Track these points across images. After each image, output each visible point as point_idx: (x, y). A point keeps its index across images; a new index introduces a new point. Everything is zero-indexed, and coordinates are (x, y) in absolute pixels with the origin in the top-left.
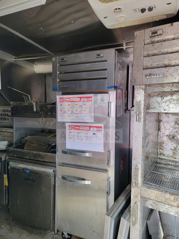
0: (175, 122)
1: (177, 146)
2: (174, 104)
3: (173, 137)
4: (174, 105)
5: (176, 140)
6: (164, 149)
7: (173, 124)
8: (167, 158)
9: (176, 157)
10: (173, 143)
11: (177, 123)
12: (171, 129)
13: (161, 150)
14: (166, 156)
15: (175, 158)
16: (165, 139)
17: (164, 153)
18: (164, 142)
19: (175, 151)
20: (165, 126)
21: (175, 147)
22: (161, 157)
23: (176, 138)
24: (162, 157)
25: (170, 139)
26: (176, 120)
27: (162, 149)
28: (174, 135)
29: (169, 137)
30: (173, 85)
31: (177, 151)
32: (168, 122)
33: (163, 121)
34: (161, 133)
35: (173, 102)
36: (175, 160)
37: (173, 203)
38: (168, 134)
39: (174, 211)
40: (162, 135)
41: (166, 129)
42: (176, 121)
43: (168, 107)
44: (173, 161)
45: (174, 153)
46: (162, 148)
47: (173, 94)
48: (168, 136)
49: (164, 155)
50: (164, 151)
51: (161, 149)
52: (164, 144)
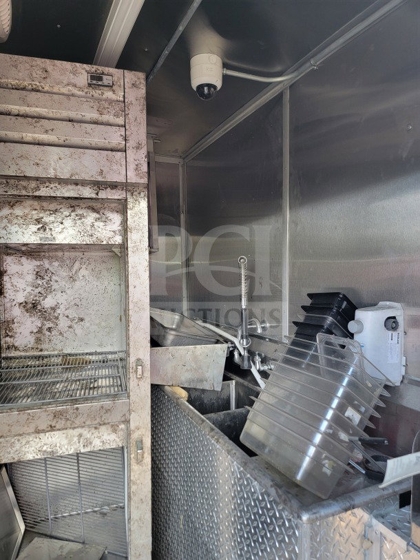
0: (35, 273)
1: (43, 324)
2: (19, 225)
3: (34, 306)
4: (17, 228)
5: (40, 311)
6: (16, 336)
7: (30, 278)
8: (23, 354)
9: (43, 346)
10: (33, 319)
11: (40, 276)
12: (29, 289)
13: (8, 339)
14: (21, 349)
15: (41, 350)
16: (17, 312)
17: (16, 345)
18: (15, 320)
19: (39, 335)
20: (15, 283)
21: (40, 325)
22: (9, 355)
23: (39, 307)
24: (13, 354)
25: (27, 311)
26: (37, 270)
27: (11, 337)
28: (36, 300)
29: (24, 307)
30: (7, 182)
31: (44, 335)
32: (20, 275)
33: (8, 272)
34: (7, 300)
35: (15, 221)
36: (40, 353)
37: (26, 428)
38: (22, 300)
39: (33, 448)
40: (8, 305)
41: (18, 289)
42: (38, 272)
43: (5, 232)
44: (38, 358)
45: (38, 340)
46: (10, 334)
47: (14, 205)
48: (24, 305)
49: (16, 348)
50: (16, 339)
51: (8, 336)
52: (16, 324)
